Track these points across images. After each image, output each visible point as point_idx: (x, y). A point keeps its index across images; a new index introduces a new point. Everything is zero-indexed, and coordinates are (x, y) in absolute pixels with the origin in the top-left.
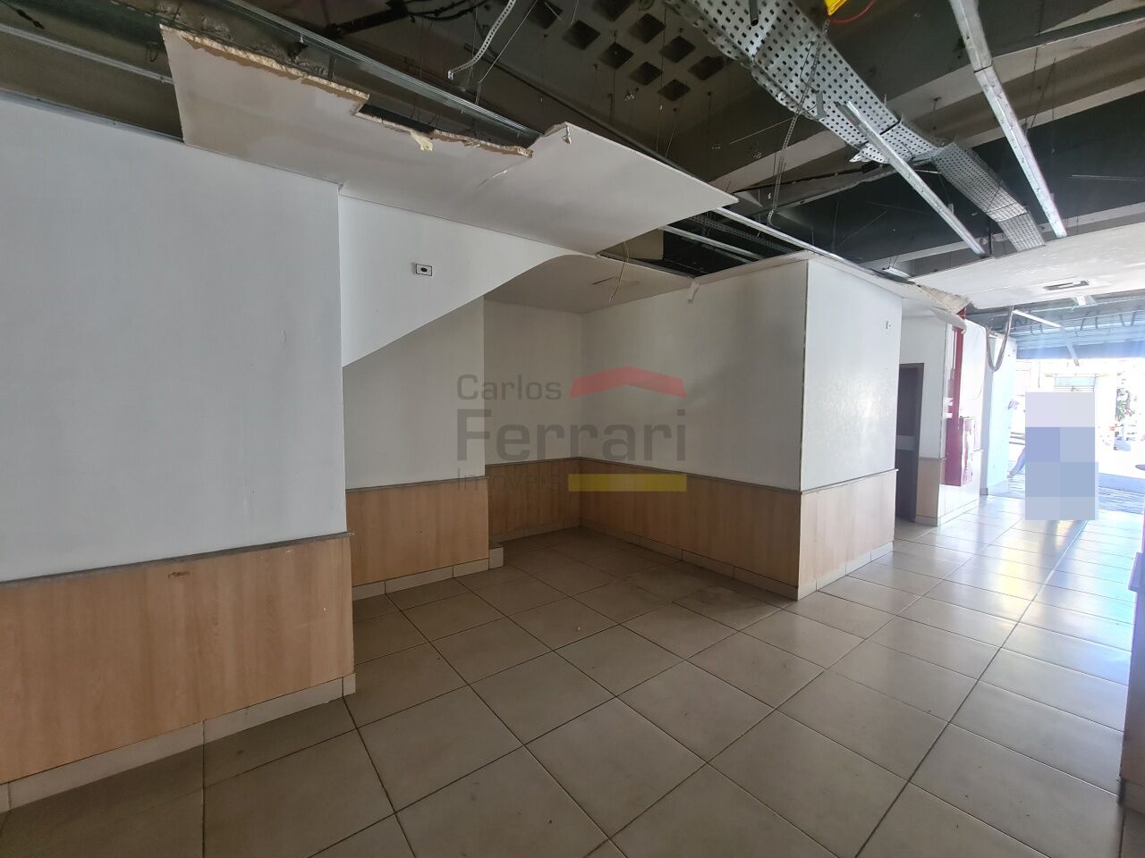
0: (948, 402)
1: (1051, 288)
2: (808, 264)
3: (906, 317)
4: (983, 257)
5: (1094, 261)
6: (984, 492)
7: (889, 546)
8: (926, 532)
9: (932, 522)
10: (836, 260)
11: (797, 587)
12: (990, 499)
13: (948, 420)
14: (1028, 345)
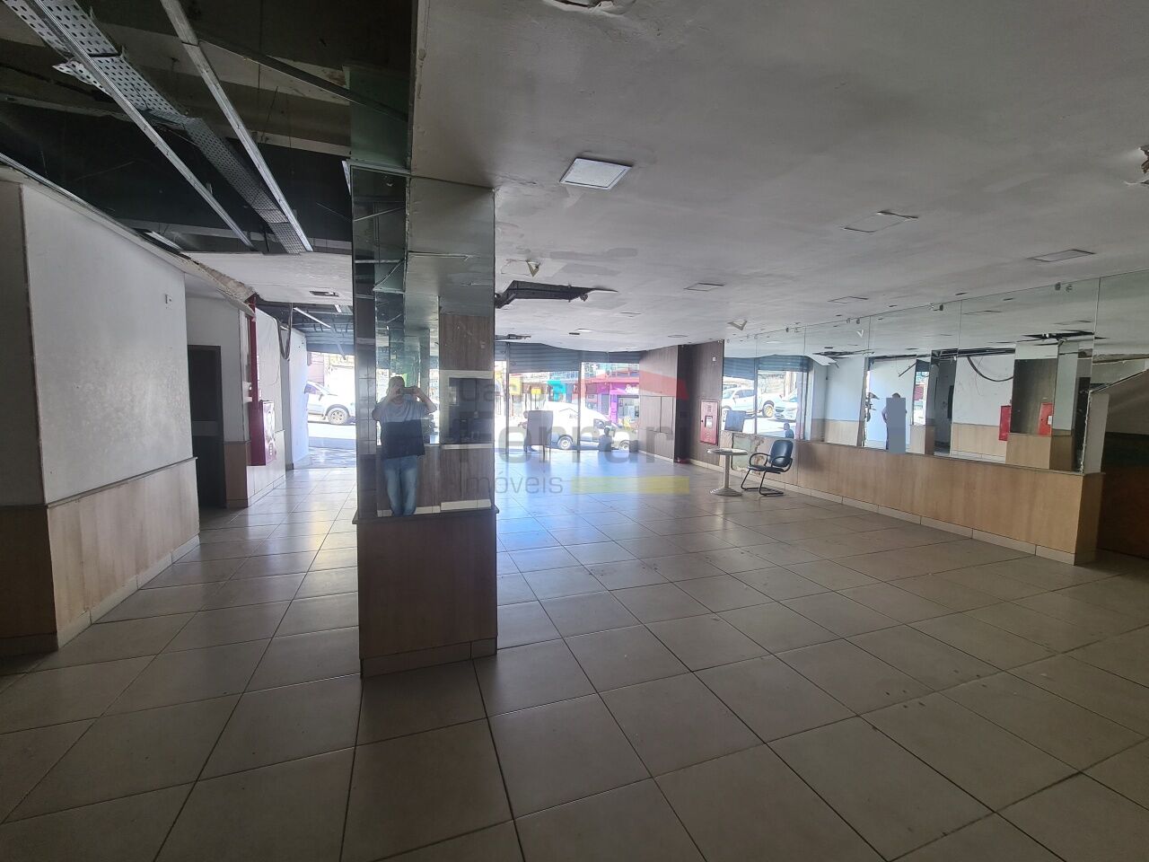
0: (246, 386)
1: (316, 293)
2: (20, 190)
3: (190, 295)
4: (253, 250)
5: (336, 278)
6: (290, 467)
7: (196, 540)
8: (236, 517)
9: (242, 503)
10: (72, 199)
11: (55, 632)
12: (296, 473)
13: (249, 403)
14: (314, 340)
